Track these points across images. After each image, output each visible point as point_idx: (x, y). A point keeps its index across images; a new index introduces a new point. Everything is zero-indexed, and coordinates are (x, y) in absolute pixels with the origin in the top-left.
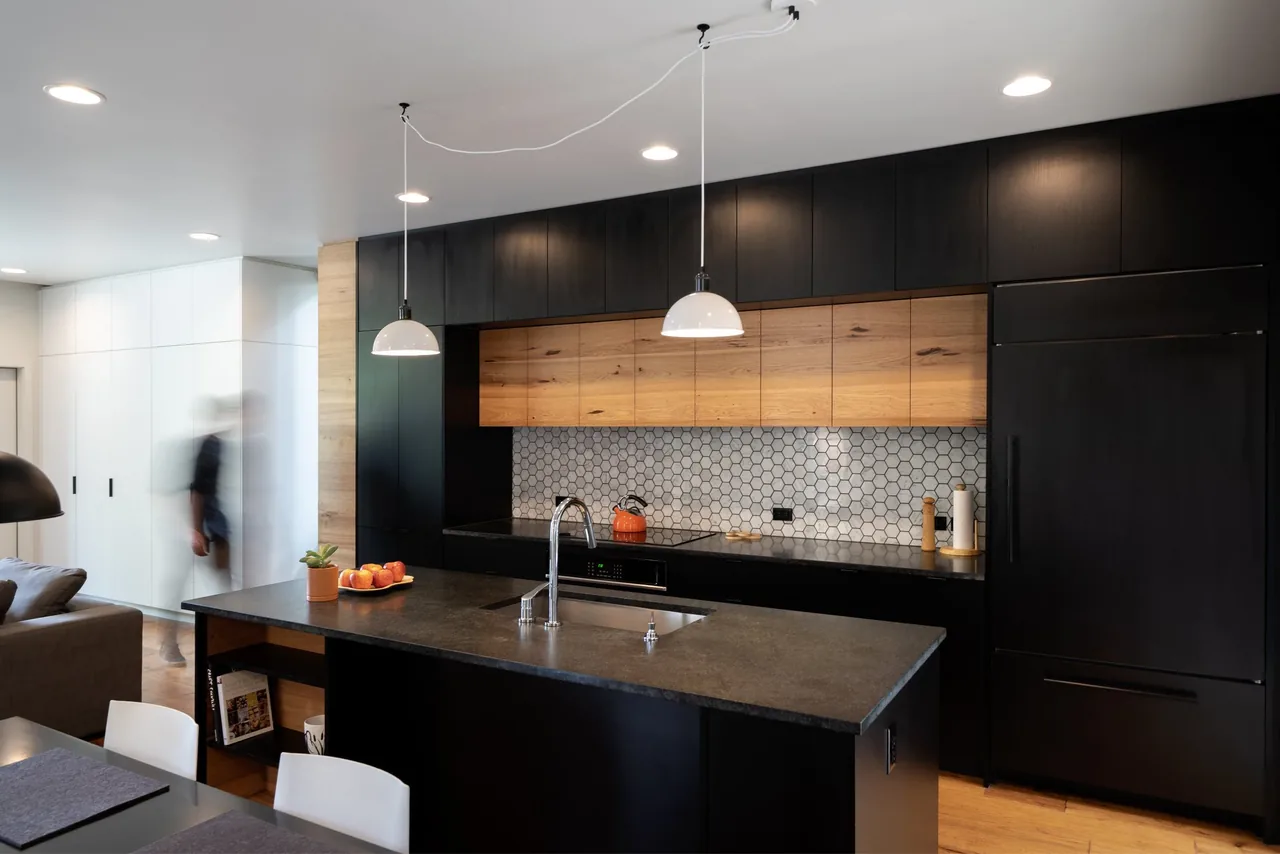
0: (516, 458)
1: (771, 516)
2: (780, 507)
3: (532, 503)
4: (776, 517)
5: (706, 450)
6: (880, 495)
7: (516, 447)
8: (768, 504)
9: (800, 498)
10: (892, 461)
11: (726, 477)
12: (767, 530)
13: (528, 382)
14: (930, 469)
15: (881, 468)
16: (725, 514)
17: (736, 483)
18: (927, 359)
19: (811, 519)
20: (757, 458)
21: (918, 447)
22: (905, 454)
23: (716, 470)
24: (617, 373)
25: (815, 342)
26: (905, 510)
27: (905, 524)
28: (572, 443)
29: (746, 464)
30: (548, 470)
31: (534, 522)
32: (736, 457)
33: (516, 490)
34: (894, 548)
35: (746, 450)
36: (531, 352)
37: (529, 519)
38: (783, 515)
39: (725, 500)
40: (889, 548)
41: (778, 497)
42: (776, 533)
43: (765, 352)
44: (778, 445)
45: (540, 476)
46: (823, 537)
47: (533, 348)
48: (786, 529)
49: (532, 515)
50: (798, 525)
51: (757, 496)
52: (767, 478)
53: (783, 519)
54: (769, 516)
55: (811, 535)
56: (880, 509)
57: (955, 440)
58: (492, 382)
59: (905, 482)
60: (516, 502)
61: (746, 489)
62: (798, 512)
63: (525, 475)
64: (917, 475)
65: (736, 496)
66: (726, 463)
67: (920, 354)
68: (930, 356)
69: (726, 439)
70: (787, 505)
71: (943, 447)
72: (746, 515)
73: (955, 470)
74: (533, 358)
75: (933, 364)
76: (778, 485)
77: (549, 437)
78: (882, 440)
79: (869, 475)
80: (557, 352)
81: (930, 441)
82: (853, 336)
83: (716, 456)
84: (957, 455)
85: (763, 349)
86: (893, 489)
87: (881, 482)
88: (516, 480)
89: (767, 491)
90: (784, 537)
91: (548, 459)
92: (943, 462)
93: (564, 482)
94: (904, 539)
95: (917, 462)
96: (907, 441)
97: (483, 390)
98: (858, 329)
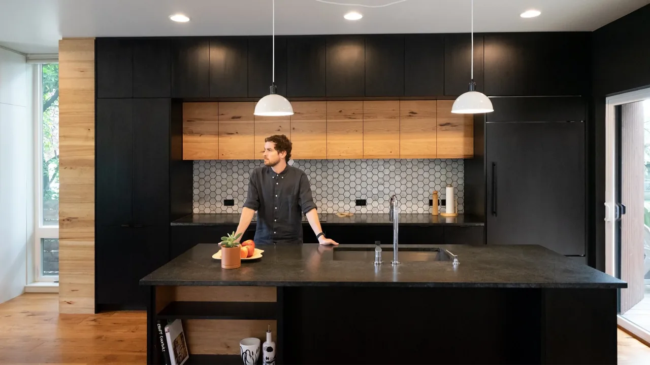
0: (195, 178)
1: (355, 204)
2: (360, 199)
3: (207, 204)
4: (357, 204)
5: (319, 172)
6: (409, 191)
7: (195, 172)
8: (353, 198)
9: (369, 194)
10: (415, 175)
11: (330, 185)
12: (353, 211)
13: (218, 134)
14: (432, 178)
15: (409, 178)
16: (330, 204)
17: (336, 188)
18: (444, 128)
19: (375, 204)
20: (347, 175)
21: (426, 168)
22: (421, 172)
23: (325, 181)
24: (279, 130)
25: (391, 118)
26: (421, 197)
27: (421, 204)
28: (235, 169)
29: (341, 178)
30: (219, 185)
31: (209, 215)
32: (336, 175)
33: (195, 197)
34: (416, 216)
35: (341, 172)
36: (221, 117)
37: (205, 214)
38: (361, 203)
39: (330, 197)
40: (414, 216)
41: (358, 194)
42: (357, 212)
43: (366, 122)
44: (358, 168)
45: (213, 188)
46: (382, 212)
47: (222, 114)
48: (363, 210)
49: (207, 211)
50: (369, 207)
51: (347, 194)
52: (353, 185)
53: (361, 205)
54: (354, 204)
55: (375, 212)
56: (409, 197)
57: (443, 165)
58: (192, 133)
59: (421, 185)
60: (195, 205)
61: (341, 191)
62: (369, 201)
63: (202, 188)
64: (426, 181)
65: (336, 194)
66: (330, 178)
67: (441, 125)
68: (445, 127)
69: (330, 165)
70: (363, 198)
71: (438, 168)
72: (342, 204)
73: (443, 178)
74: (222, 120)
75: (446, 130)
76: (359, 188)
77: (219, 166)
78: (410, 165)
79: (404, 182)
80: (239, 117)
81: (432, 165)
82: (410, 116)
83: (324, 174)
84: (444, 171)
85: (364, 120)
86: (415, 188)
87: (409, 185)
88: (195, 192)
89: (353, 191)
90: (362, 214)
91: (218, 178)
92: (438, 175)
93: (229, 191)
94: (421, 211)
95: (426, 175)
96: (421, 165)
97: (185, 138)
98: (413, 113)
